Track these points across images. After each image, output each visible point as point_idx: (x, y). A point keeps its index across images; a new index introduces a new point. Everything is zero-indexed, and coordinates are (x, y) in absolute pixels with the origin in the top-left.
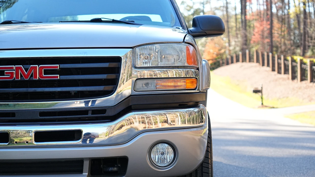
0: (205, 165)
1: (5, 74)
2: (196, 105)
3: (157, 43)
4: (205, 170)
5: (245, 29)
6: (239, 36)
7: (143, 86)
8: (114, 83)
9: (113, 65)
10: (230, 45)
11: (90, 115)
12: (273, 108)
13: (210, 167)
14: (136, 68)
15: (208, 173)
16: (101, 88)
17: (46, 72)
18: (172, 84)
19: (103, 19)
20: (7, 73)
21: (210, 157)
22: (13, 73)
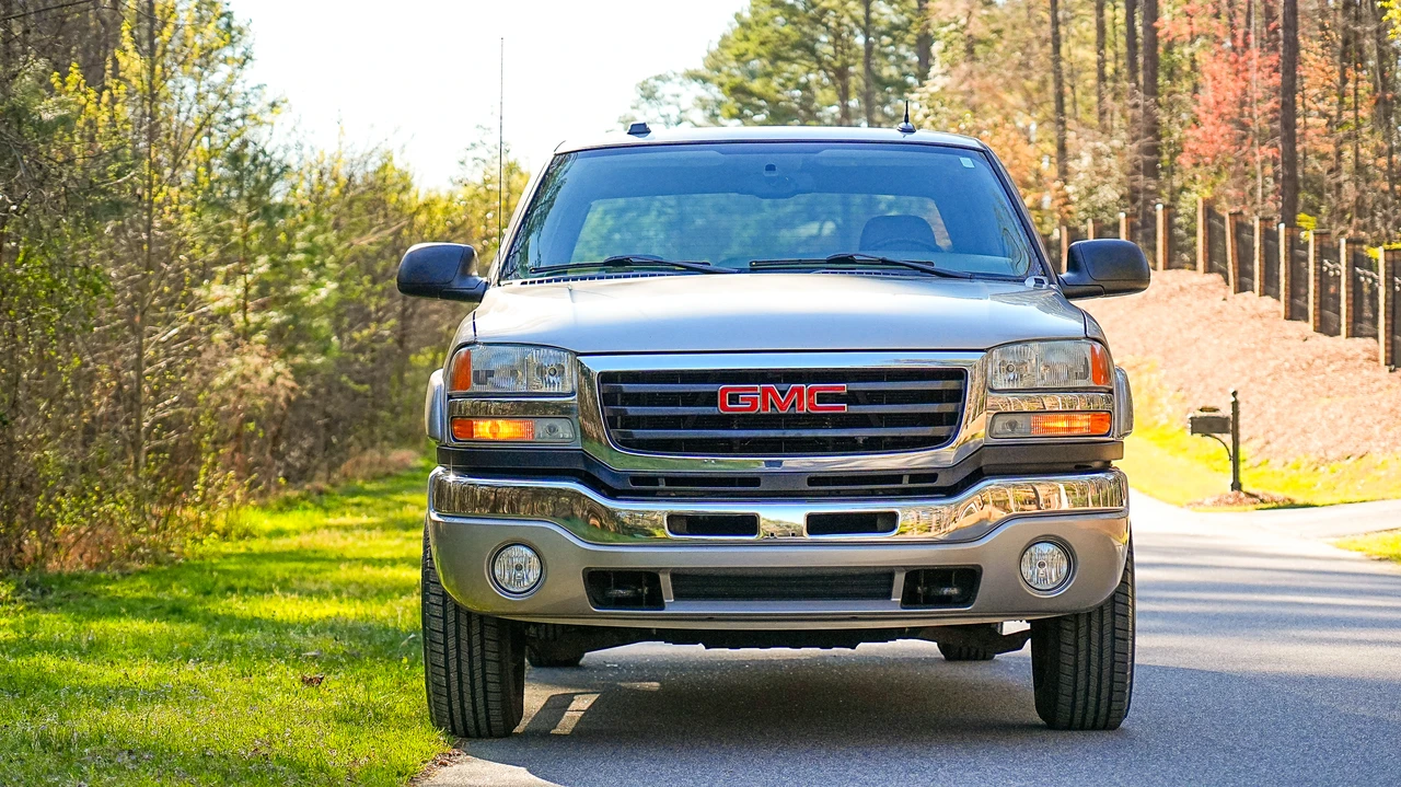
0: (1120, 598)
1: (740, 402)
2: (1106, 467)
3: (1033, 340)
4: (1119, 608)
5: (1152, 89)
6: (1117, 122)
7: (1003, 428)
8: (954, 420)
9: (952, 385)
10: (1064, 174)
11: (905, 484)
12: (1292, 505)
13: (1130, 603)
14: (992, 390)
15: (1126, 616)
16: (928, 431)
17: (822, 398)
18: (1064, 424)
20: (744, 399)
21: (1129, 582)
22: (752, 399)
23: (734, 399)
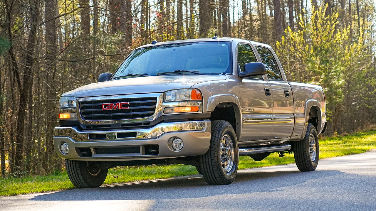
8: (154, 110)
11: (143, 125)
14: (164, 102)
16: (148, 112)
18: (183, 109)
19: (181, 71)
20: (107, 107)
22: (109, 107)
23: (105, 107)
